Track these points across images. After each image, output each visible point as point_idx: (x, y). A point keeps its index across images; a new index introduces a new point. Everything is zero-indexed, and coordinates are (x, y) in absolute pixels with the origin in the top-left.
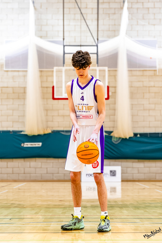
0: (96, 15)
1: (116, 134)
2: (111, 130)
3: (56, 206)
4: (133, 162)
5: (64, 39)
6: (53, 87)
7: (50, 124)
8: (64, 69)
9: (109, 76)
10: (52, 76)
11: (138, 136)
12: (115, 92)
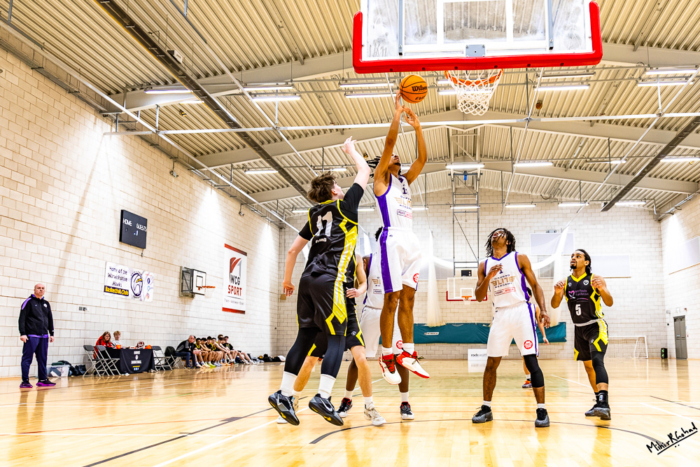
0: (477, 241)
3: (452, 378)
5: (454, 258)
6: (447, 292)
7: (445, 319)
8: (454, 278)
10: (446, 284)
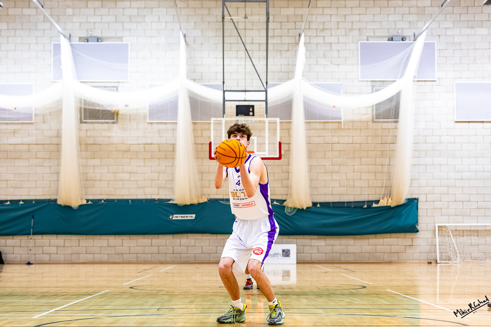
0: (265, 53)
1: (289, 204)
2: (284, 199)
4: (311, 239)
5: (224, 83)
6: (210, 144)
8: (224, 120)
9: (281, 129)
11: (318, 205)
12: (289, 151)
